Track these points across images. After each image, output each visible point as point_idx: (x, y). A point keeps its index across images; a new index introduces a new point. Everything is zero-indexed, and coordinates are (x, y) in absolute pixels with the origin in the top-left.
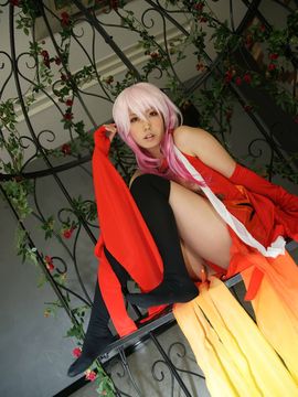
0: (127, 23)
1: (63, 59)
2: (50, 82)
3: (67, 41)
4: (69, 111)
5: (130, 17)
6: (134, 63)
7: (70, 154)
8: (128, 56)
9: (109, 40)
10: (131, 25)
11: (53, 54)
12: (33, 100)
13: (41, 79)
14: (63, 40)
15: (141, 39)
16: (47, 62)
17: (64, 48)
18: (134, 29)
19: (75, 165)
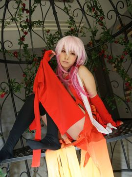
0: (66, 10)
1: (31, 12)
2: (20, 19)
3: (36, 5)
4: (24, 37)
5: (69, 8)
6: (61, 28)
7: (17, 57)
8: (60, 25)
9: (55, 13)
10: (68, 12)
11: (27, 7)
12: (9, 24)
13: (17, 16)
14: (34, 3)
15: (69, 20)
16: (23, 9)
17: (33, 7)
18: (68, 14)
19: (17, 63)
